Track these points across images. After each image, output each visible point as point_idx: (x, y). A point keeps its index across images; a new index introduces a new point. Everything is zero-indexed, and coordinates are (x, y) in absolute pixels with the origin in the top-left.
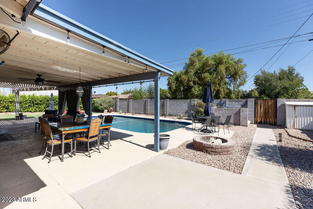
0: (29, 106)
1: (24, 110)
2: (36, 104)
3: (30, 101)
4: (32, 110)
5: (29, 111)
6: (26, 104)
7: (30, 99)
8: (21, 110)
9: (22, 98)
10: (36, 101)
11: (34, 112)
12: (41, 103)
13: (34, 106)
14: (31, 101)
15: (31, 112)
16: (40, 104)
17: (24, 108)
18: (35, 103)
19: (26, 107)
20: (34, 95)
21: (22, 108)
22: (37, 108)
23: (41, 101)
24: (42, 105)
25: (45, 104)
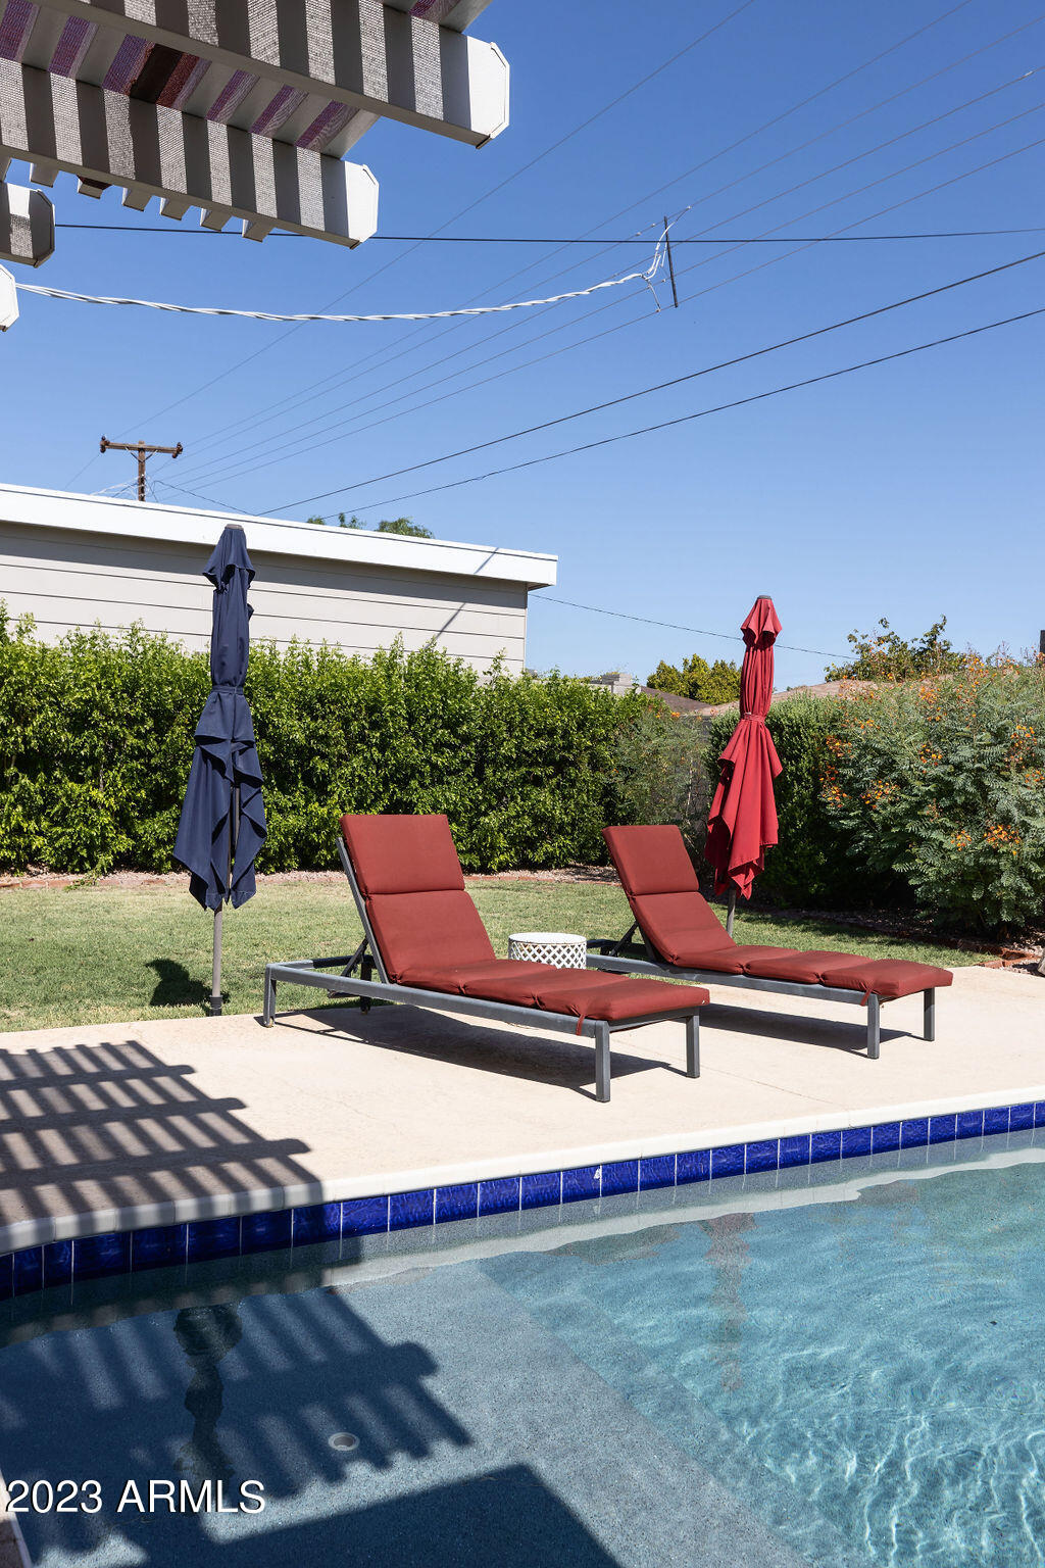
2: (30, 760)
12: (83, 742)
16: (74, 764)
18: (16, 738)
20: (10, 629)
22: (36, 813)
23: (79, 722)
24: (96, 774)
25: (133, 757)
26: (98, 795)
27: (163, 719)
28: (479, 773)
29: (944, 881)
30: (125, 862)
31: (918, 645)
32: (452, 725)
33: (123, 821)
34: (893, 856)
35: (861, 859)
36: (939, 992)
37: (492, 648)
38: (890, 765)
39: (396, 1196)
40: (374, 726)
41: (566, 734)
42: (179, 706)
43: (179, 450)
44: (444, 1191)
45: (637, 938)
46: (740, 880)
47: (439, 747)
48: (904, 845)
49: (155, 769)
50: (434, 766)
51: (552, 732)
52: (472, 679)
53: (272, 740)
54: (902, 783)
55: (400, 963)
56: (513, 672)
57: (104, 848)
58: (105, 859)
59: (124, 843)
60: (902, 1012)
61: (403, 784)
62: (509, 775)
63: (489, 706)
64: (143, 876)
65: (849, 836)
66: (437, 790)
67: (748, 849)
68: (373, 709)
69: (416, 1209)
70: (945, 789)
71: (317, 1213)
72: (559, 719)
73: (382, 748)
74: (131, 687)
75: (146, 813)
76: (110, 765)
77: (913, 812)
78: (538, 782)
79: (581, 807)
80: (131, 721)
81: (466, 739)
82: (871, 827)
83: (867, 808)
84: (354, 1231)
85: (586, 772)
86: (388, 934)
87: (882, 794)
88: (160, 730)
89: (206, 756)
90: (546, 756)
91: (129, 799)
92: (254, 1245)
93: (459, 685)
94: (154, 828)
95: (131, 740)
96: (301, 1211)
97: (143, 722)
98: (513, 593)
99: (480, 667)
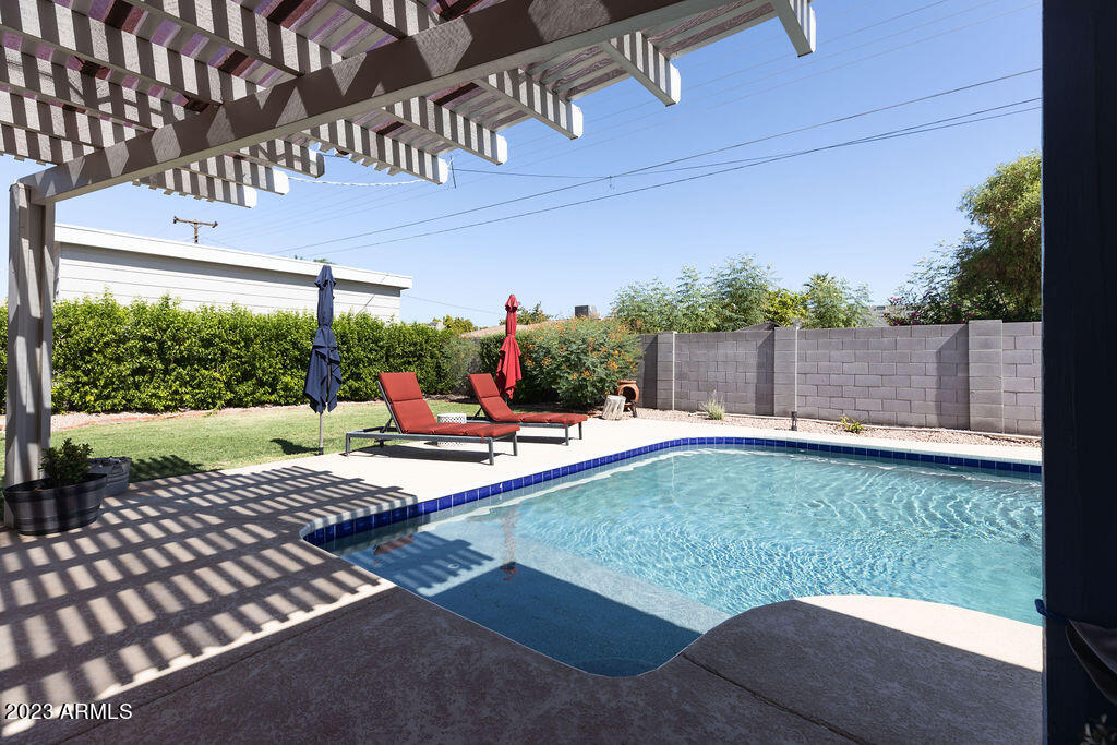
0: (135, 372)
1: (108, 397)
2: (181, 361)
3: (144, 338)
4: (154, 401)
5: (137, 403)
6: (118, 360)
7: (145, 331)
8: (90, 398)
9: (91, 323)
10: (177, 340)
11: (167, 409)
12: (210, 353)
13: (166, 372)
14: (150, 340)
15: (147, 408)
16: (204, 362)
17: (105, 387)
18: (175, 351)
19: (122, 380)
20: (170, 303)
21: (96, 387)
22: (184, 384)
23: (207, 343)
24: (215, 367)
25: (234, 358)
26: (217, 375)
27: (248, 341)
28: (387, 360)
29: (568, 390)
30: (229, 404)
31: (532, 312)
32: (376, 342)
33: (228, 385)
34: (551, 383)
35: (539, 385)
36: (583, 423)
37: (389, 312)
38: (549, 352)
39: (440, 499)
40: (344, 343)
41: (421, 344)
42: (256, 336)
43: (216, 224)
44: (455, 496)
45: (482, 414)
46: (509, 392)
47: (371, 351)
48: (555, 379)
49: (245, 363)
50: (369, 358)
51: (415, 344)
52: (383, 324)
53: (298, 350)
54: (553, 358)
55: (406, 426)
56: (398, 321)
57: (220, 398)
58: (219, 403)
59: (229, 396)
60: (573, 430)
61: (357, 366)
62: (399, 361)
63: (390, 335)
64: (241, 409)
65: (535, 377)
66: (370, 368)
67: (511, 382)
68: (343, 335)
69: (446, 503)
70: (568, 359)
71: (415, 507)
72: (419, 339)
73: (348, 351)
74: (234, 328)
75: (240, 381)
76: (223, 362)
77: (558, 367)
78: (410, 363)
79: (427, 373)
80: (233, 343)
81: (382, 347)
82: (542, 372)
83: (541, 367)
84: (427, 512)
85: (428, 359)
86: (401, 416)
87: (547, 362)
88: (247, 346)
89: (317, 353)
90: (413, 354)
91: (232, 376)
92: (395, 520)
93: (377, 327)
94: (243, 389)
95: (235, 351)
96: (410, 507)
97: (239, 343)
98: (395, 291)
99: (384, 320)
